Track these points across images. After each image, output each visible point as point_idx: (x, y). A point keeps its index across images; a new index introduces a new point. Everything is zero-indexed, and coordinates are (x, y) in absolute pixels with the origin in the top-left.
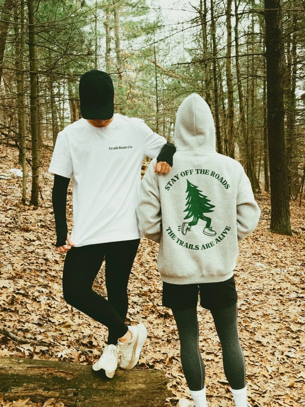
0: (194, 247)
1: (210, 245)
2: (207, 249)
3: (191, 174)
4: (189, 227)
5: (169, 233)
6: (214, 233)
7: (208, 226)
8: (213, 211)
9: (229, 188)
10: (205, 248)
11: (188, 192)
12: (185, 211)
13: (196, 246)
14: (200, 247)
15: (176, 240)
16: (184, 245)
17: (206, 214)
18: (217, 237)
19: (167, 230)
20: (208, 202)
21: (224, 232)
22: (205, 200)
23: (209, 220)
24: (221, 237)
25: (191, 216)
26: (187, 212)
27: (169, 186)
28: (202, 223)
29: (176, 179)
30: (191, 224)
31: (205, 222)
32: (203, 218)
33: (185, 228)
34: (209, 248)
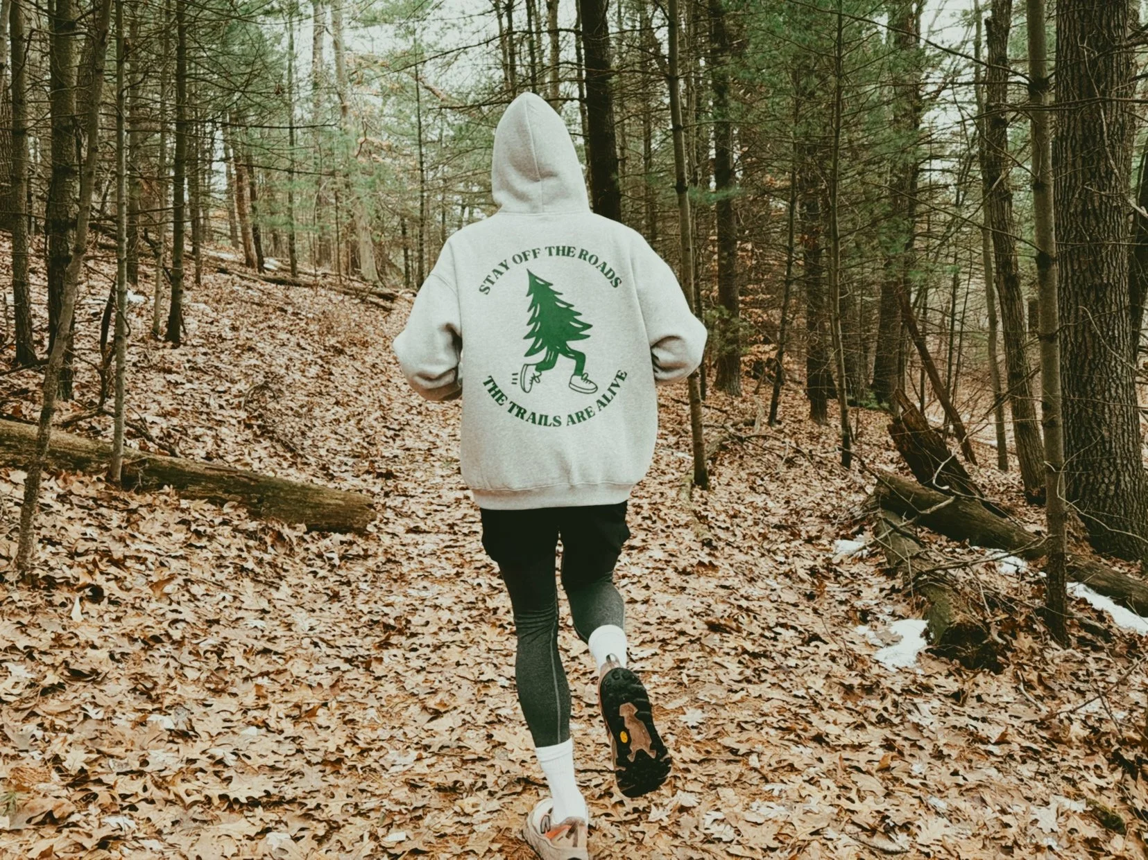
0: (550, 420)
1: (585, 415)
2: (578, 424)
3: (535, 256)
4: (537, 374)
5: (490, 391)
6: (592, 386)
7: (579, 370)
8: (588, 336)
9: (620, 286)
10: (574, 422)
11: (532, 296)
12: (527, 337)
13: (555, 419)
14: (564, 420)
15: (508, 405)
16: (526, 416)
17: (573, 345)
18: (598, 395)
19: (486, 384)
20: (578, 318)
21: (613, 385)
22: (569, 312)
23: (580, 358)
24: (609, 395)
25: (541, 348)
26: (533, 340)
27: (488, 284)
28: (565, 364)
29: (502, 269)
30: (541, 367)
31: (573, 363)
32: (568, 353)
33: (528, 377)
34: (583, 422)
